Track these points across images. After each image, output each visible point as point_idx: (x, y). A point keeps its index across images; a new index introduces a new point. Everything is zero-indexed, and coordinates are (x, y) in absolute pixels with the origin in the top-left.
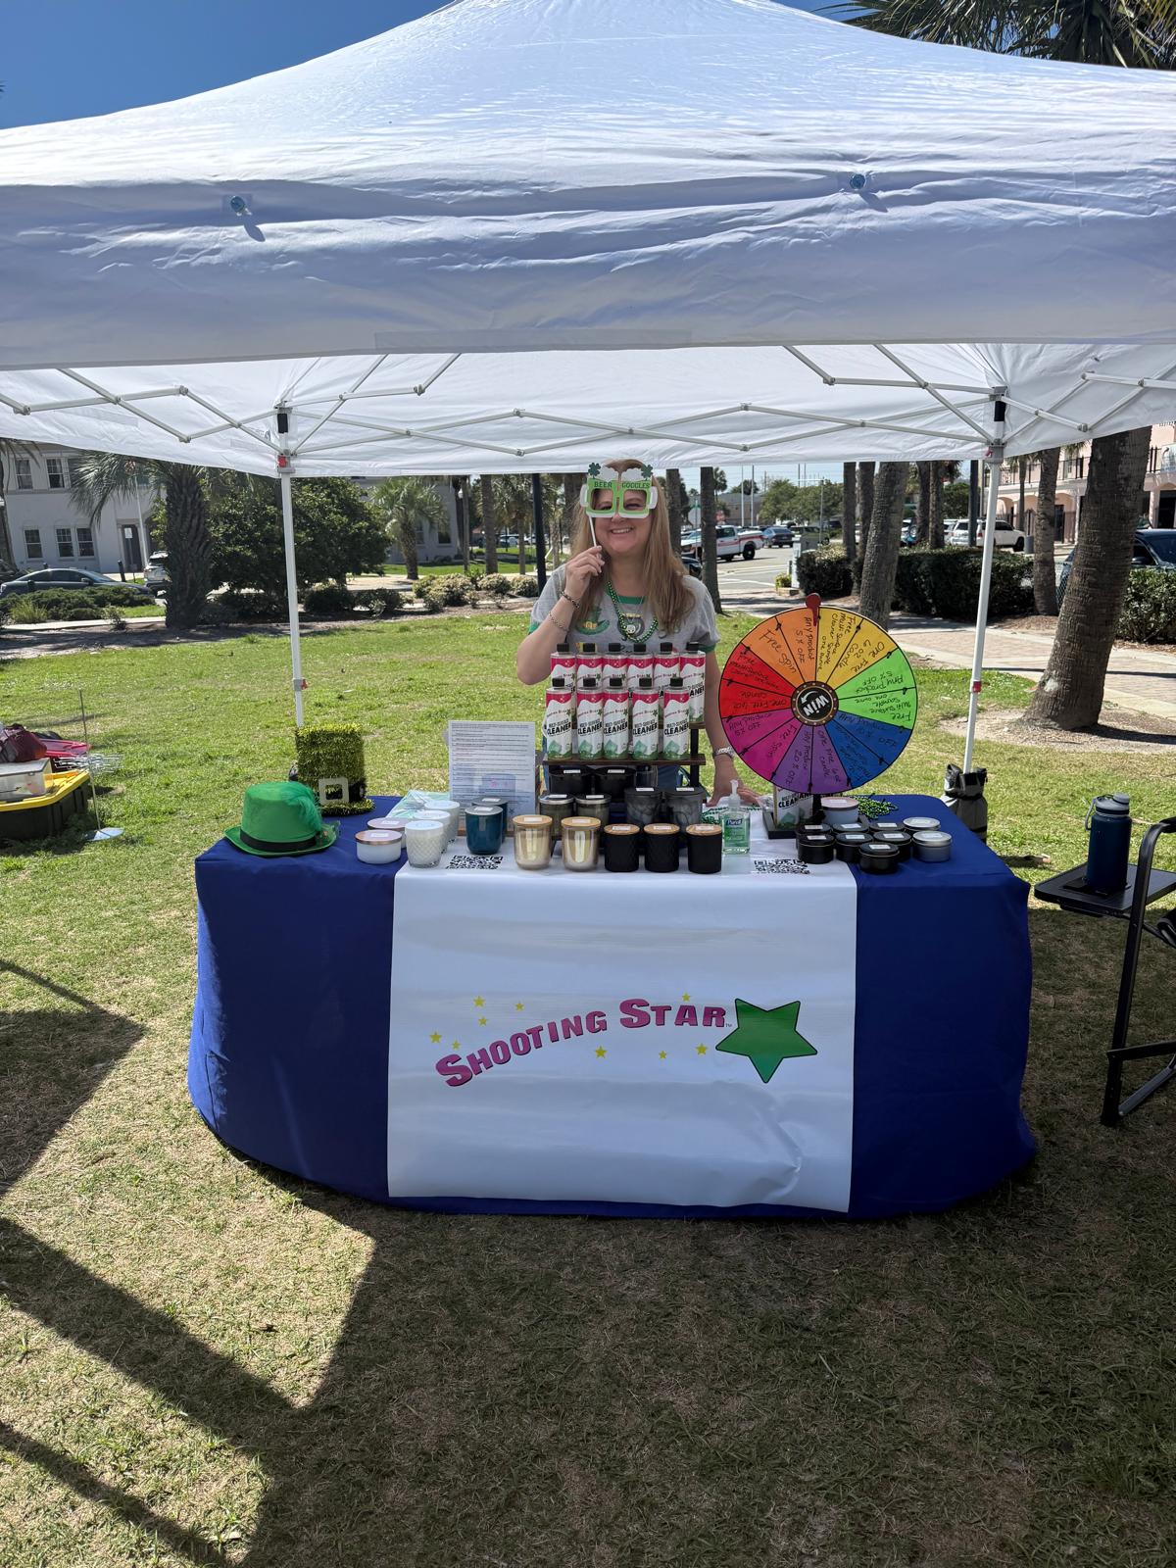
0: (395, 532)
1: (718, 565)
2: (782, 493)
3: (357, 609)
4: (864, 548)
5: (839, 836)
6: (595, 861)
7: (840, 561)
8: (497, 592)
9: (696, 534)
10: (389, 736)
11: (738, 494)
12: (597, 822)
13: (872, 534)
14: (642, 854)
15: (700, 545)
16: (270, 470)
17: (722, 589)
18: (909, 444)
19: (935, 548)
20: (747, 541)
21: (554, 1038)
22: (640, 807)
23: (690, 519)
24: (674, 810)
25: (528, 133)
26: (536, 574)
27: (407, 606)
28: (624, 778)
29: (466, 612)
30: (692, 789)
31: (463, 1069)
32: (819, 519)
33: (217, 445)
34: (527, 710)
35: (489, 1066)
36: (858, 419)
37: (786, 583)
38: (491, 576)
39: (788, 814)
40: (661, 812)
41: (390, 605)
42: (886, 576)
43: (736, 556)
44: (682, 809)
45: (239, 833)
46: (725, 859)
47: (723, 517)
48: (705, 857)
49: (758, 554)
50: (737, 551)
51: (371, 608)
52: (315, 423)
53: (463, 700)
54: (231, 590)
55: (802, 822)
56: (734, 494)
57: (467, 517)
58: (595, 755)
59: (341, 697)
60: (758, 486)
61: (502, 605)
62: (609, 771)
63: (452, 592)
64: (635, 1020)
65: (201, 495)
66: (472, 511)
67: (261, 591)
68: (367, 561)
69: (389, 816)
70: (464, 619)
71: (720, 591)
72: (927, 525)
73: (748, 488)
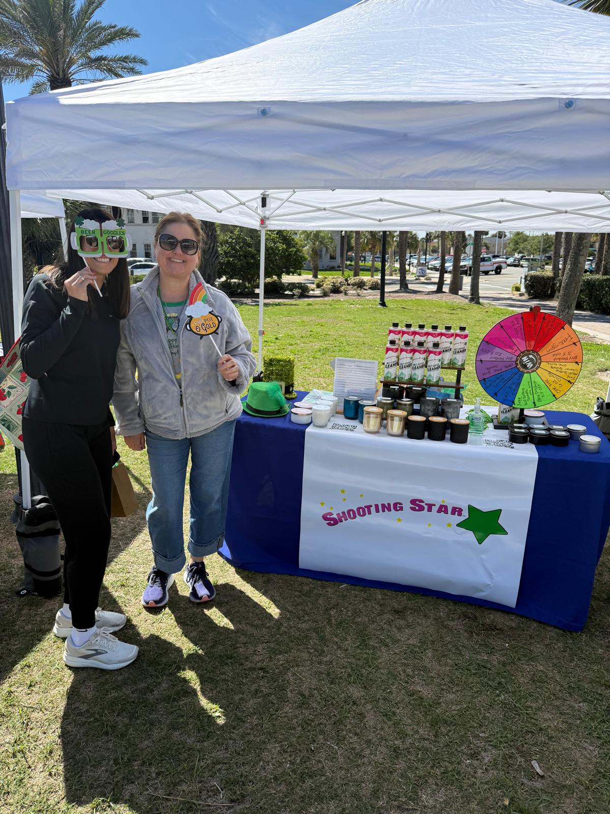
0: (308, 253)
1: (480, 277)
2: (519, 239)
3: (287, 293)
4: (563, 272)
5: (532, 431)
6: (403, 432)
7: (549, 278)
8: (358, 287)
9: (469, 259)
10: (299, 359)
11: (495, 238)
12: (404, 413)
13: (568, 267)
14: (426, 431)
15: (471, 265)
16: (256, 226)
17: (481, 290)
18: (592, 224)
19: (605, 275)
20: (497, 264)
21: (377, 511)
22: (427, 408)
23: (466, 251)
24: (445, 411)
25: (403, 84)
26: (380, 278)
27: (311, 292)
28: (421, 392)
29: (341, 297)
30: (455, 400)
31: (334, 519)
32: (539, 254)
33: (233, 214)
34: (370, 351)
35: (346, 520)
36: (564, 209)
37: (518, 289)
38: (355, 278)
39: (506, 417)
40: (438, 411)
41: (303, 291)
42: (574, 290)
43: (490, 272)
44: (449, 410)
45: (246, 404)
46: (470, 437)
47: (485, 250)
48: (459, 434)
49: (503, 271)
50: (492, 270)
51: (293, 293)
52: (279, 203)
53: (337, 344)
54: (226, 281)
55: (513, 421)
56: (493, 238)
57: (346, 247)
58: (406, 380)
59: (277, 339)
60: (506, 234)
61: (360, 294)
62: (413, 388)
63: (335, 286)
64: (417, 508)
65: (216, 231)
66: (349, 243)
67: (241, 281)
68: (293, 268)
69: (303, 401)
70: (340, 300)
71: (480, 291)
72: (601, 262)
73: (501, 235)
